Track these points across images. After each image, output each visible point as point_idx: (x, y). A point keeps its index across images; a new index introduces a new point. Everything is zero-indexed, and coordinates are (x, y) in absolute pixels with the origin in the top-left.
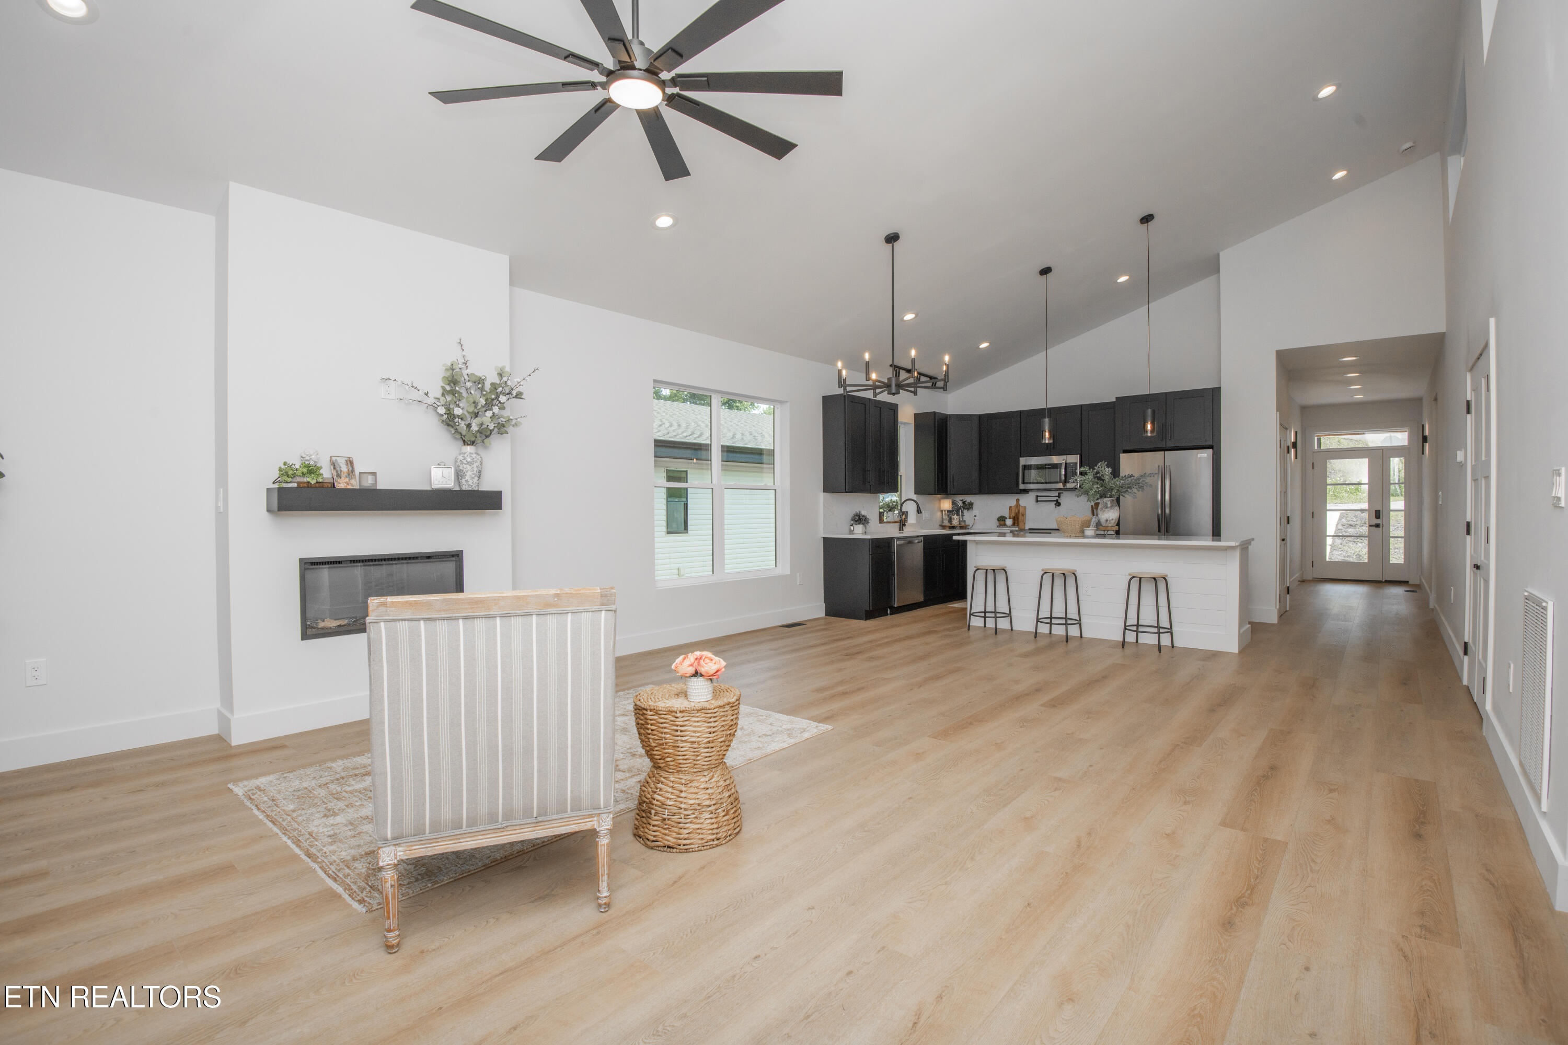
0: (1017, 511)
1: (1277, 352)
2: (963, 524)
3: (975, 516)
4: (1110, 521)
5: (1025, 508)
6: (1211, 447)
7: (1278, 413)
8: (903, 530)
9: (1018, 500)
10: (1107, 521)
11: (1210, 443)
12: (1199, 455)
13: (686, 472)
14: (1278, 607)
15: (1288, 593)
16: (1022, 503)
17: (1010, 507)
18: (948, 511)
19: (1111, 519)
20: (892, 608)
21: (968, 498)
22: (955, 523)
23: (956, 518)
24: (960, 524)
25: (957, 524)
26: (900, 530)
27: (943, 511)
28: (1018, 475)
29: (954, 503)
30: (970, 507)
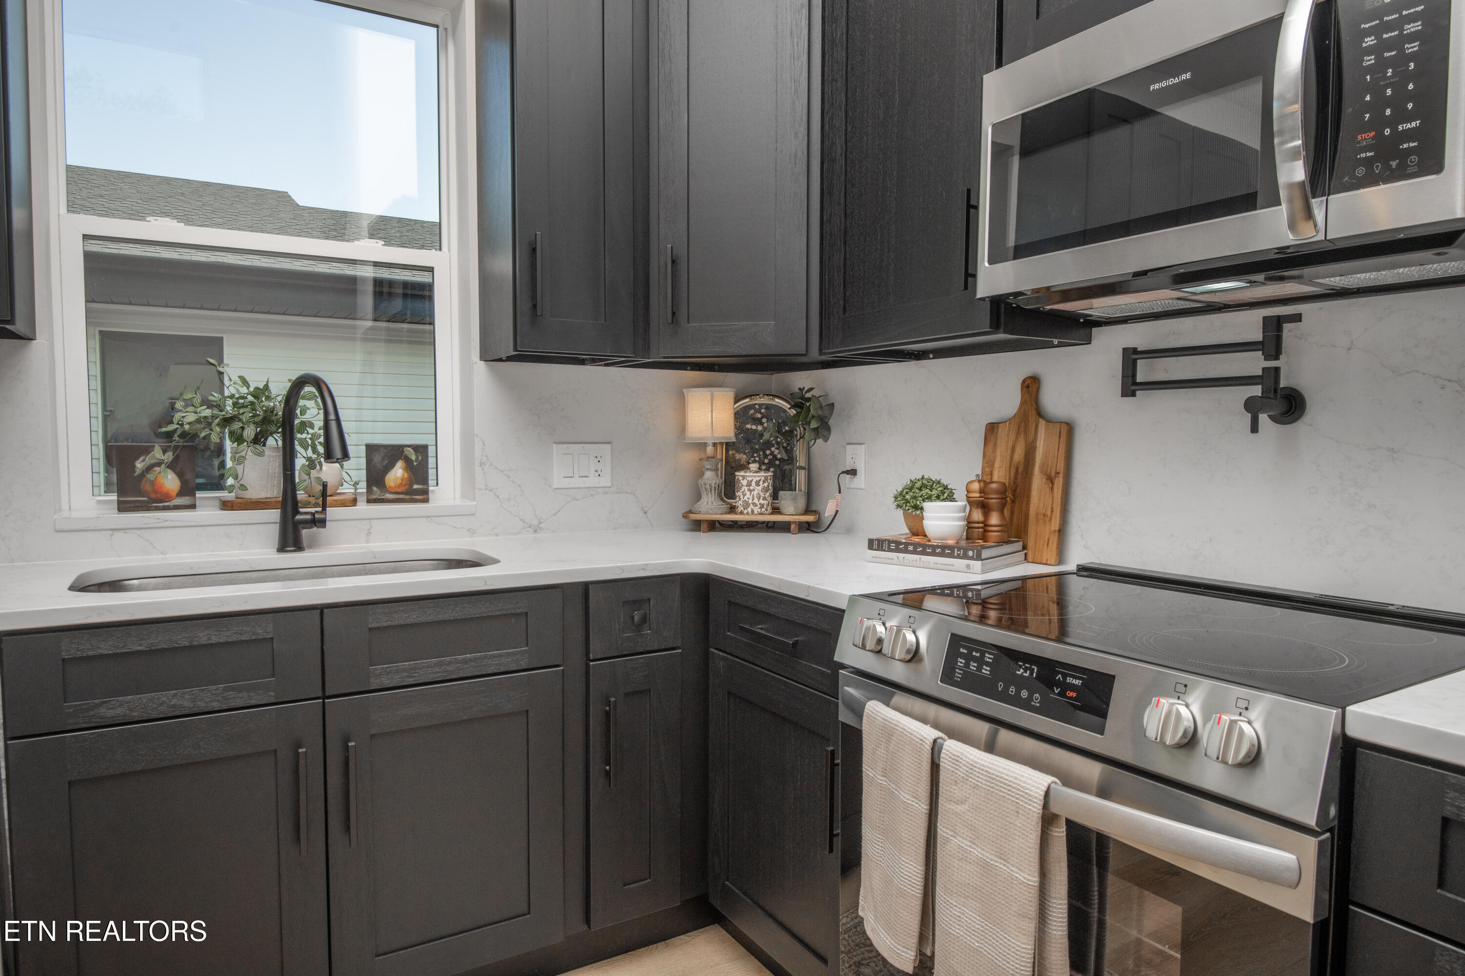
3: (853, 472)
9: (1032, 384)
16: (1057, 397)
17: (992, 428)
18: (720, 445)
22: (746, 505)
23: (749, 484)
24: (776, 510)
25: (757, 510)
26: (282, 549)
27: (702, 446)
28: (972, 207)
29: (768, 407)
30: (816, 430)
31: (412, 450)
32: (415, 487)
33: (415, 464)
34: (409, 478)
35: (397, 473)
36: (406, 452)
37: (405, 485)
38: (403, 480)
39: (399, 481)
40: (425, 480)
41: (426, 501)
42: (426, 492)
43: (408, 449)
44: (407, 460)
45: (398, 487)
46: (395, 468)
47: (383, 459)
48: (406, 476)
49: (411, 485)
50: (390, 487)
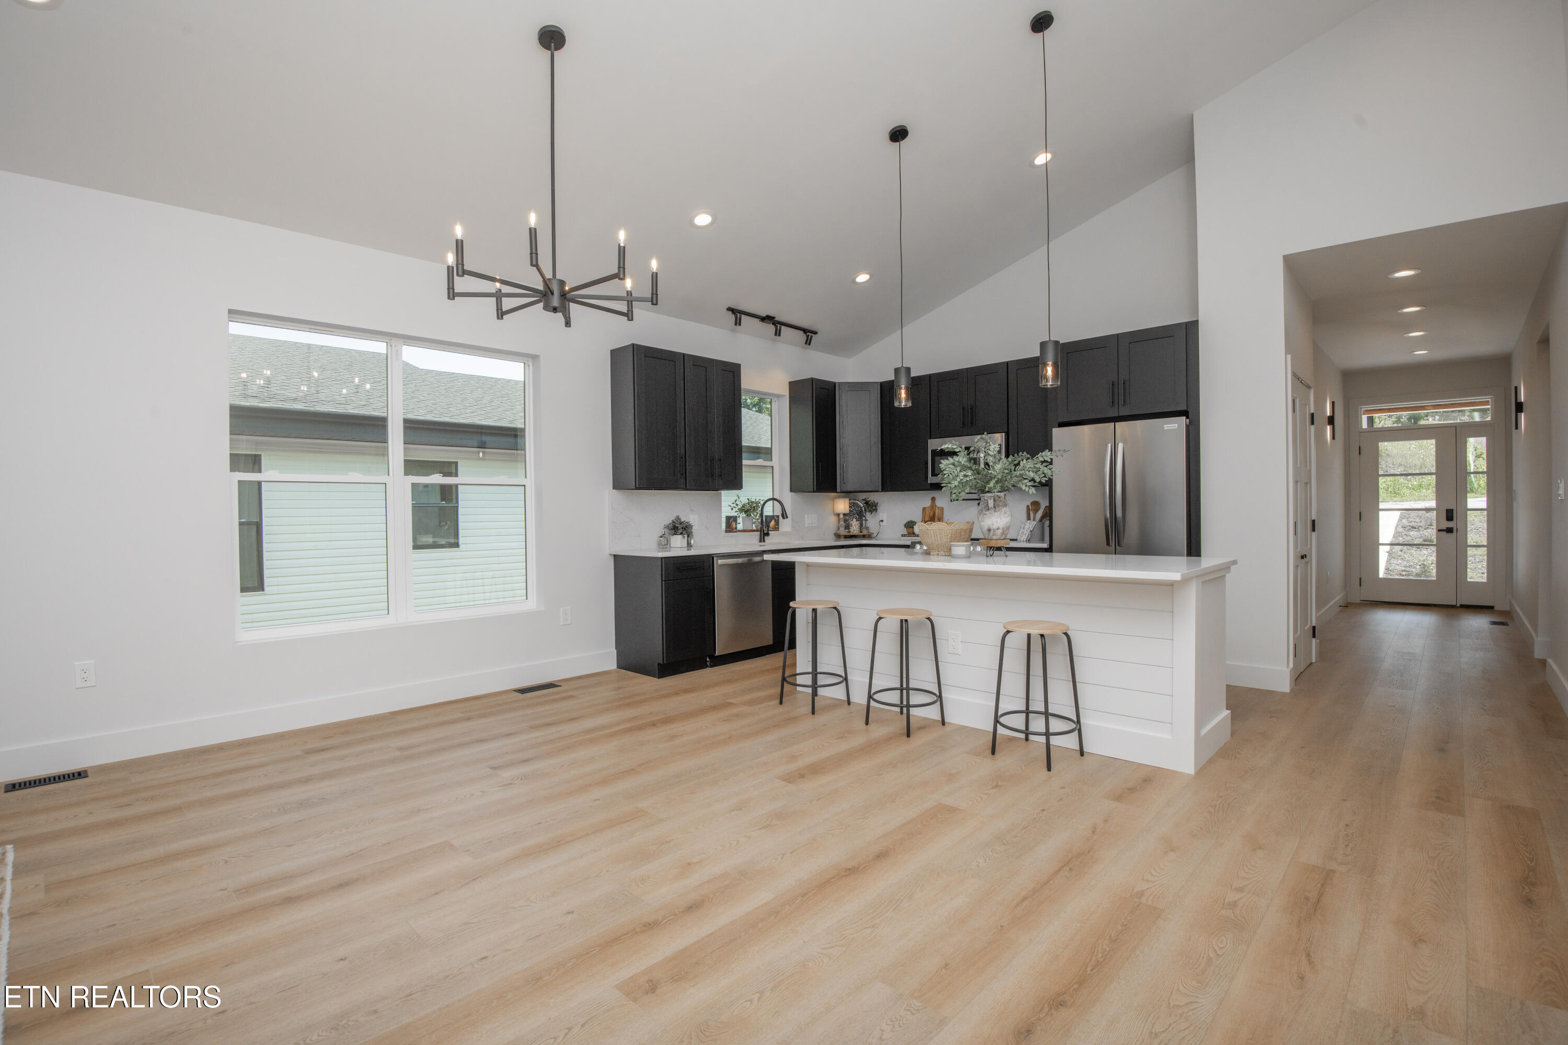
0: (932, 514)
1: (1285, 257)
2: (865, 532)
3: (882, 521)
4: (994, 530)
5: (942, 509)
6: (1184, 413)
7: (1289, 357)
8: (764, 541)
9: (933, 499)
10: (989, 530)
11: (1183, 408)
12: (1166, 427)
13: (456, 463)
14: (1291, 665)
15: (1314, 636)
16: (939, 503)
17: (924, 509)
18: (844, 514)
19: (995, 527)
20: (712, 657)
21: (873, 497)
22: (854, 530)
23: (855, 525)
24: (861, 532)
25: (857, 532)
26: (760, 541)
27: (838, 515)
28: (927, 463)
29: (854, 503)
30: (874, 510)
35: (773, 523)
41: (778, 530)
42: (778, 528)
44: (775, 520)
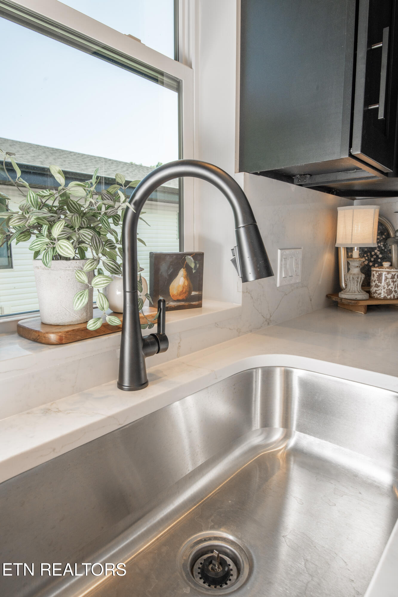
31: (192, 258)
32: (193, 293)
33: (194, 271)
34: (189, 285)
35: (180, 281)
36: (187, 261)
37: (185, 292)
38: (183, 288)
39: (181, 289)
40: (199, 288)
41: (200, 306)
42: (199, 298)
43: (189, 257)
44: (188, 269)
45: (180, 295)
46: (178, 276)
47: (169, 268)
48: (186, 284)
49: (190, 292)
50: (173, 296)
